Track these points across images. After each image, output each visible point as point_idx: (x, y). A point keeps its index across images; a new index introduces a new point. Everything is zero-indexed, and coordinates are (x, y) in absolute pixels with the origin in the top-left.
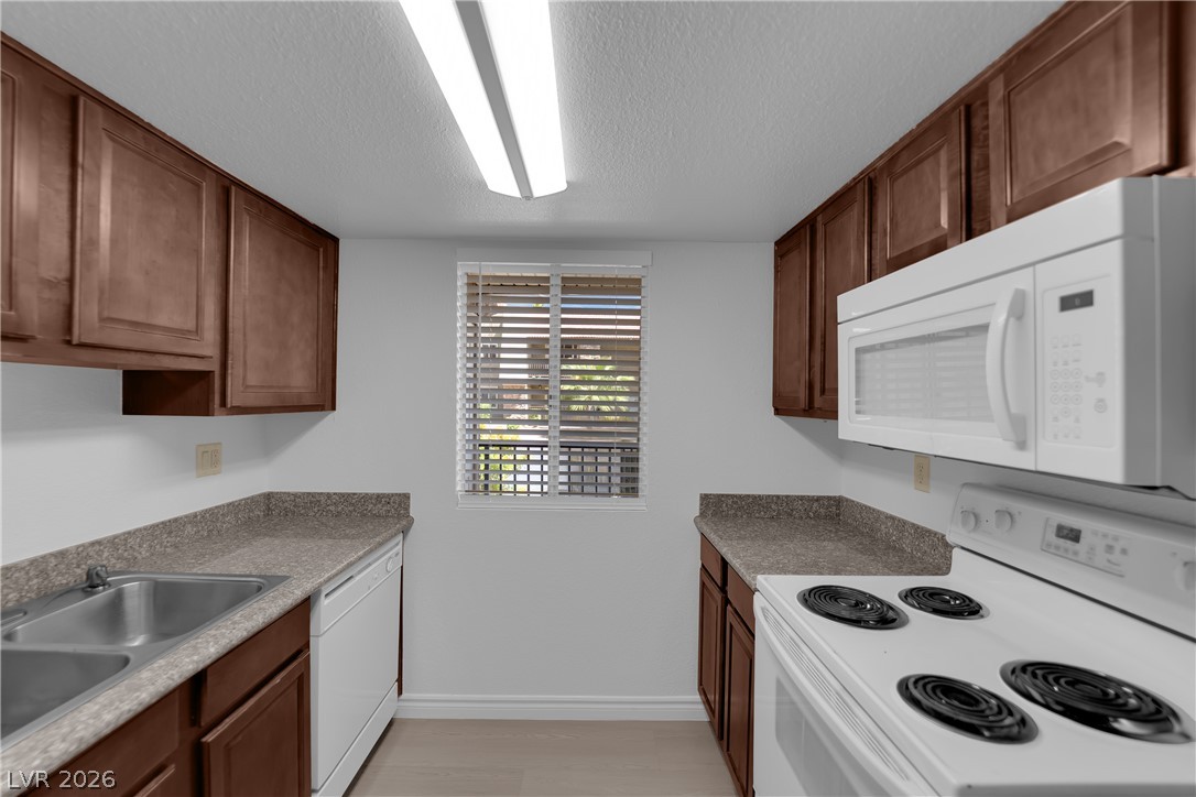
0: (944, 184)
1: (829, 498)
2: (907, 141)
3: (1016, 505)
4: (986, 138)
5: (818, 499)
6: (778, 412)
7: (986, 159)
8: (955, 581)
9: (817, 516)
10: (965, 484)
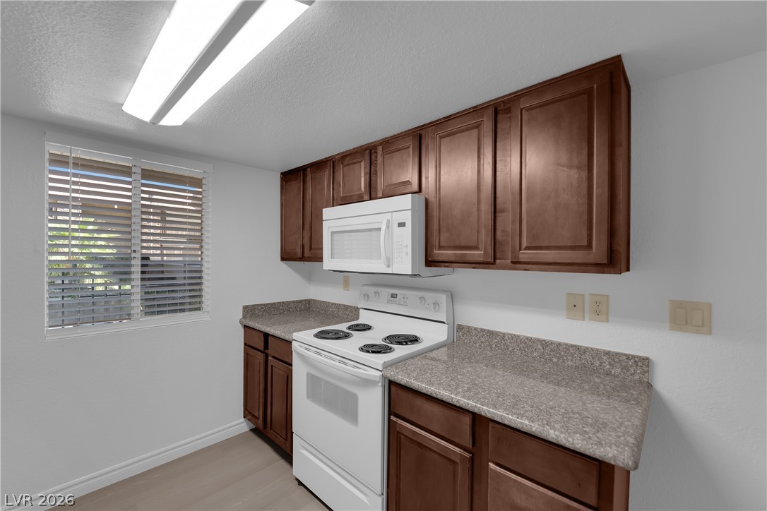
0: (363, 175)
1: (305, 300)
2: (349, 153)
3: (379, 289)
4: (376, 164)
5: (301, 301)
6: (283, 259)
7: (376, 171)
8: (361, 321)
9: (301, 310)
10: (364, 285)
